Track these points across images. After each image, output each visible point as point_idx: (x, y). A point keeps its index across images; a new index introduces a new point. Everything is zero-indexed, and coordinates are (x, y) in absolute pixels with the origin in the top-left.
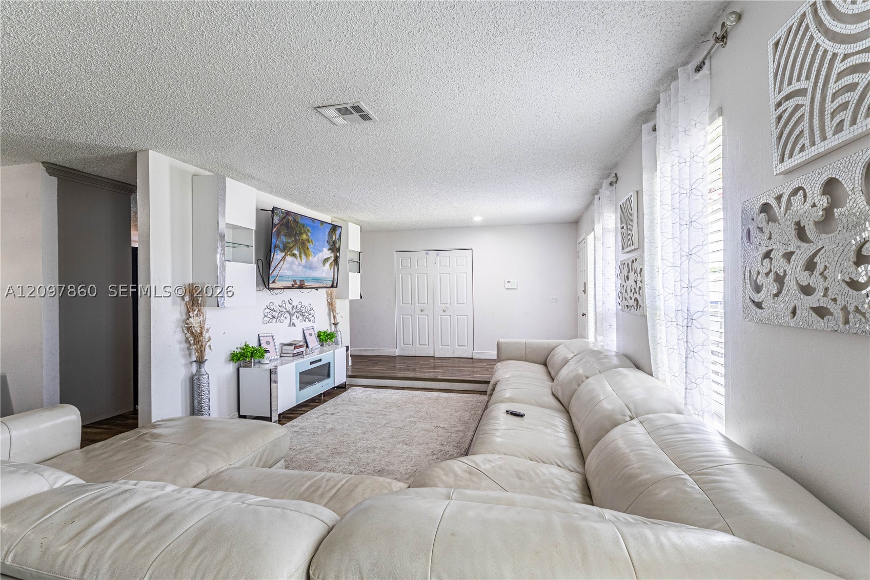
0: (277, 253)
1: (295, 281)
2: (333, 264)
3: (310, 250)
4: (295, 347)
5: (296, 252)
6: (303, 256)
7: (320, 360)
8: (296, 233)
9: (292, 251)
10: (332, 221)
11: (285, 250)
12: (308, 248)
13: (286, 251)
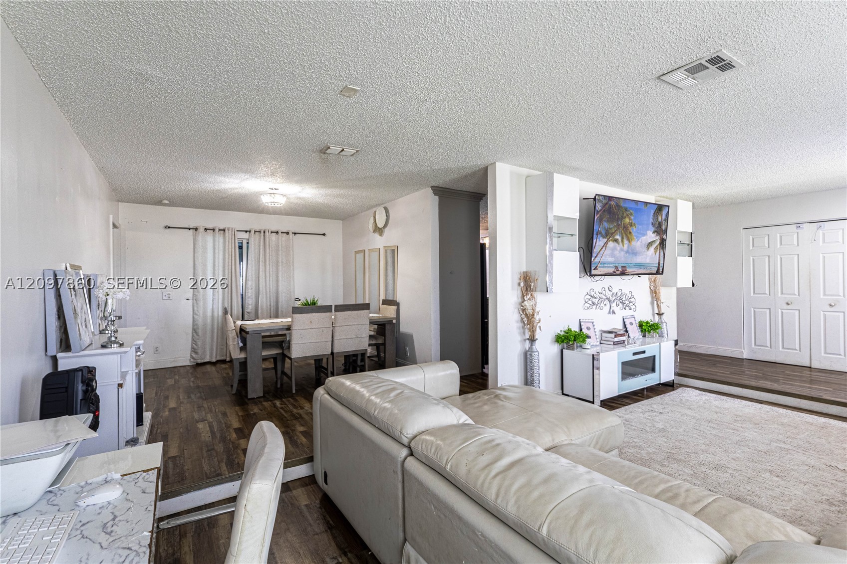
0: (599, 239)
1: (616, 268)
2: (659, 248)
3: (633, 234)
4: (615, 335)
5: (618, 237)
6: (626, 241)
7: (644, 352)
8: (618, 218)
9: (614, 236)
10: (656, 201)
11: (607, 236)
12: (630, 233)
13: (608, 237)
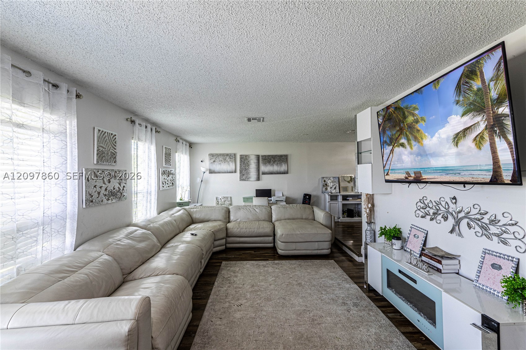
0: (386, 148)
4: (422, 253)
5: (403, 141)
6: (413, 143)
9: (399, 141)
11: (391, 143)
13: (393, 144)
